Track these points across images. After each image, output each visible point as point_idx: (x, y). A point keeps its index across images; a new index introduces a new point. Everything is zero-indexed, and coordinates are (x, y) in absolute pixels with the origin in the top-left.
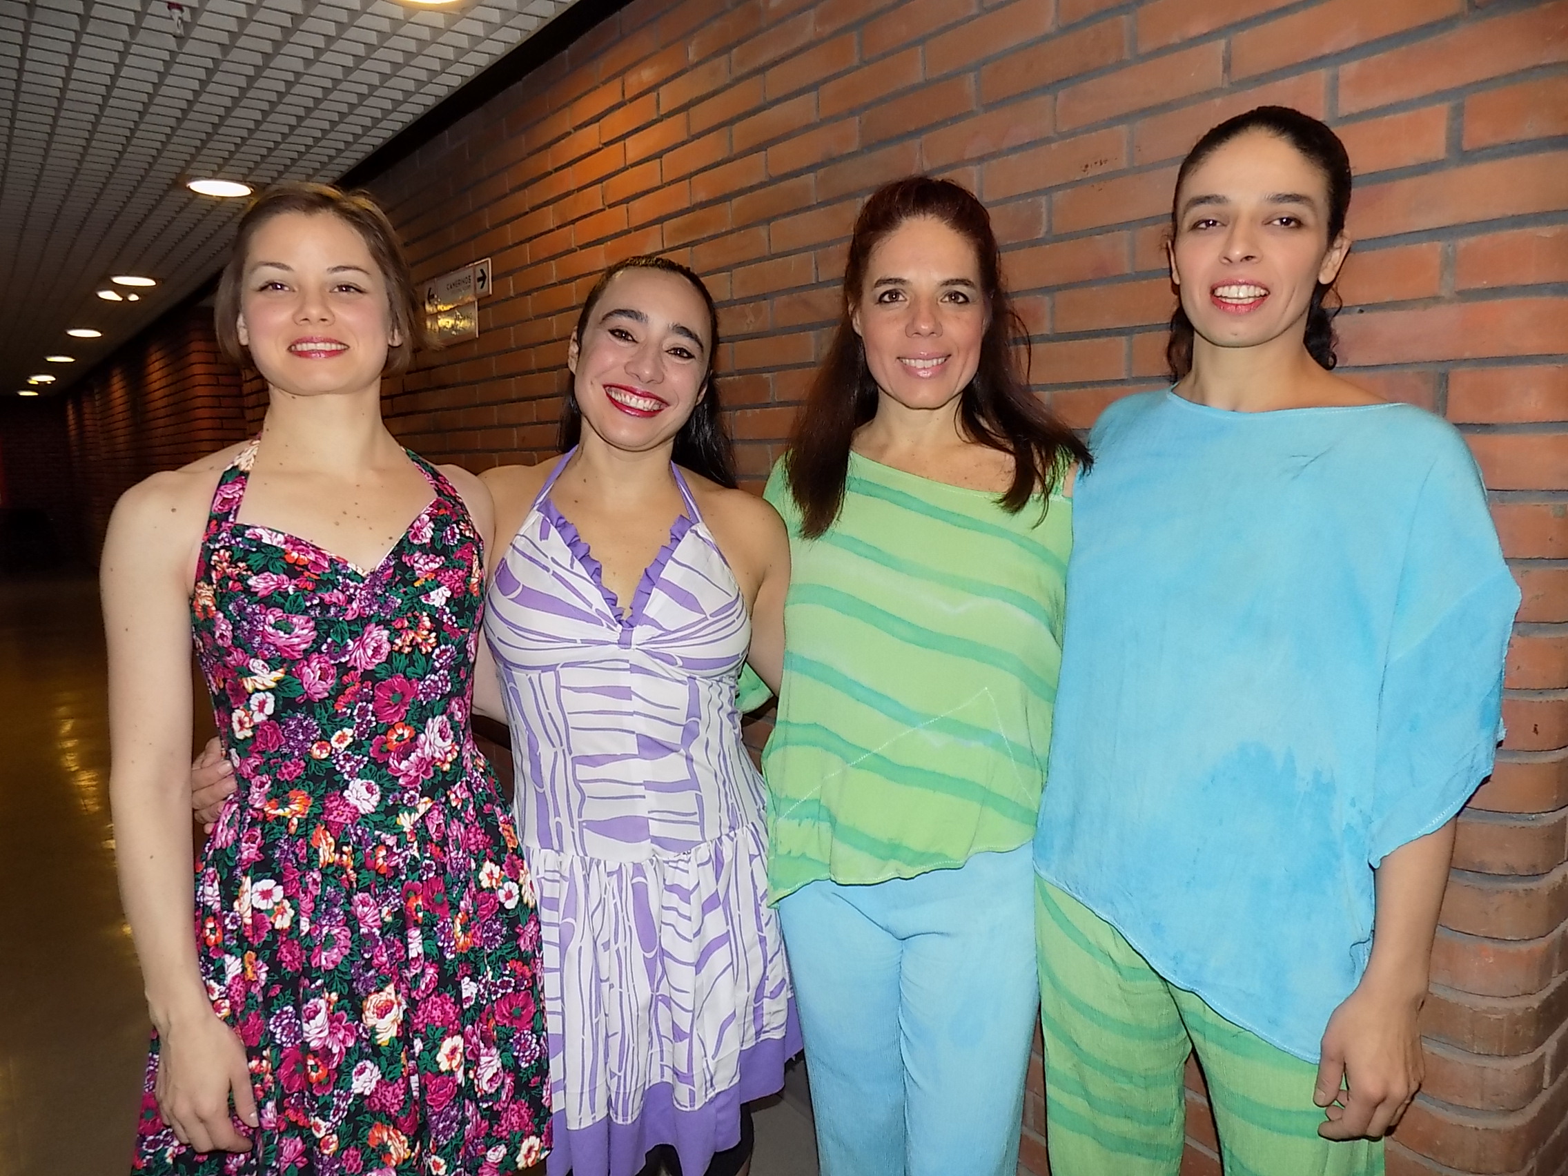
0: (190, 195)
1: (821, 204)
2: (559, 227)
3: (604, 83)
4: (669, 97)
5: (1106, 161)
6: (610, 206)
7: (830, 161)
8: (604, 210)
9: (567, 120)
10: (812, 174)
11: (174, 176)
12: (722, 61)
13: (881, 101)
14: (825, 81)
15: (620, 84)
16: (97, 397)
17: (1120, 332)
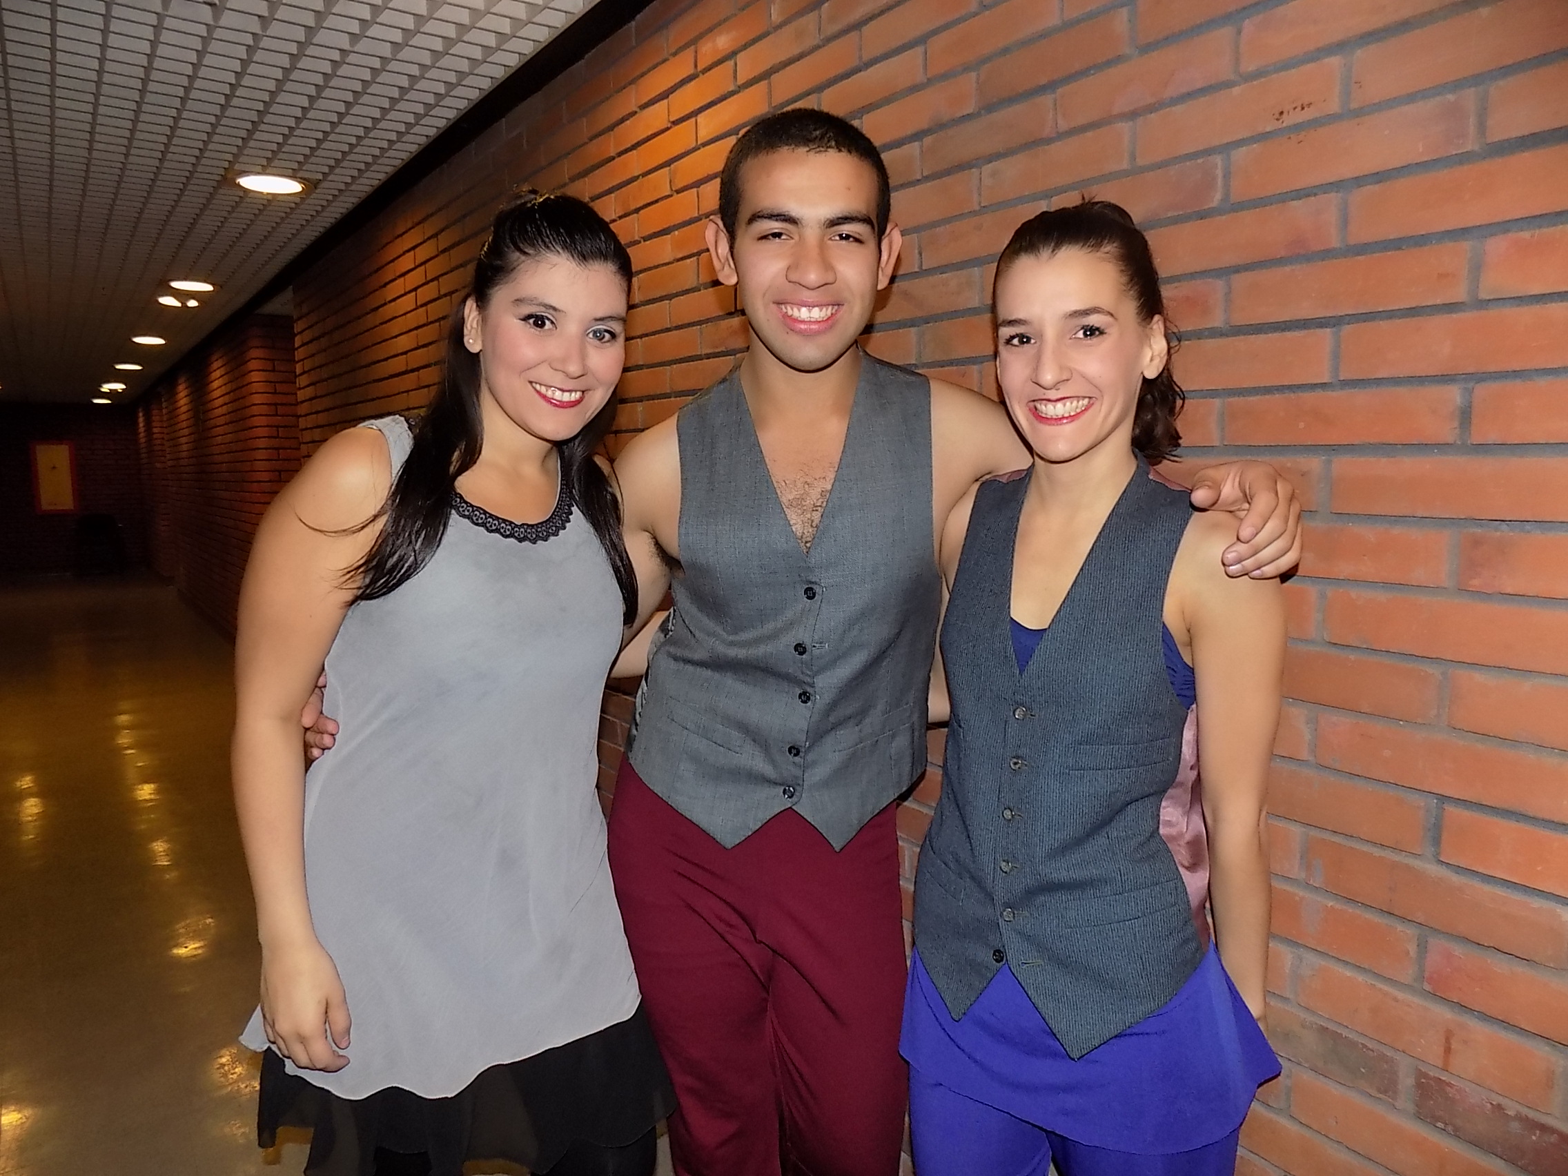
0: (241, 194)
1: (927, 179)
2: (620, 217)
3: (675, 54)
4: (747, 66)
5: (1309, 105)
6: (678, 192)
7: (938, 127)
8: (671, 196)
9: (631, 99)
10: (916, 143)
11: (222, 172)
12: (810, 19)
13: (1005, 51)
14: (935, 32)
15: (693, 54)
16: (164, 405)
17: (1321, 323)
